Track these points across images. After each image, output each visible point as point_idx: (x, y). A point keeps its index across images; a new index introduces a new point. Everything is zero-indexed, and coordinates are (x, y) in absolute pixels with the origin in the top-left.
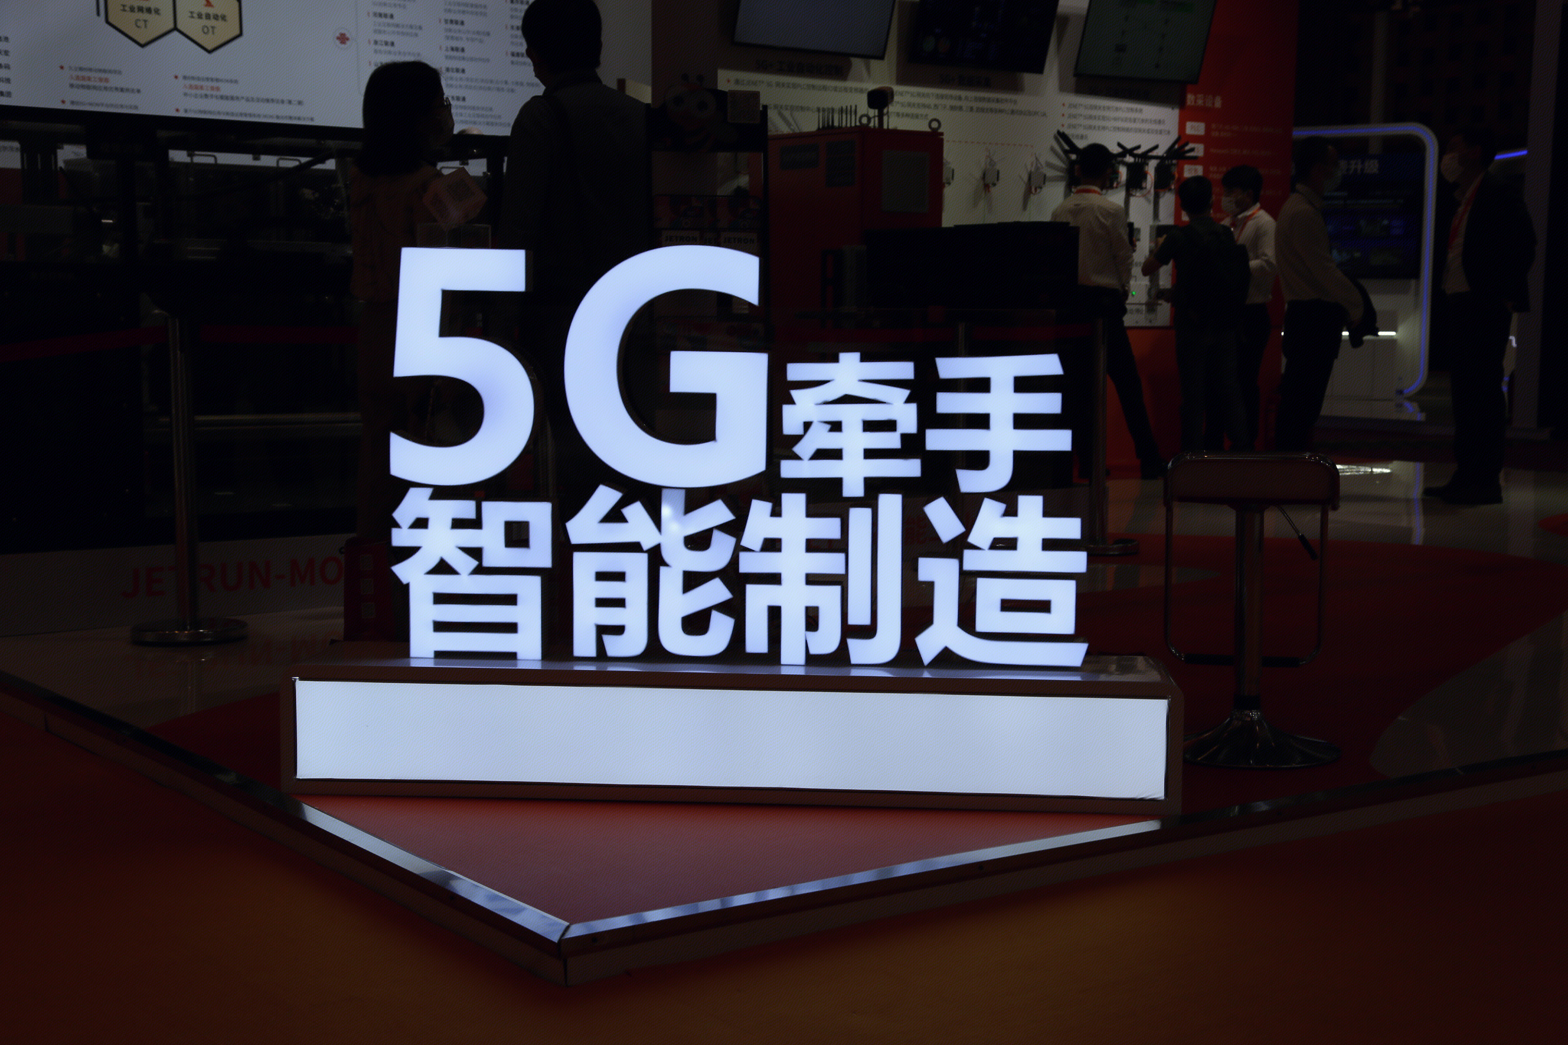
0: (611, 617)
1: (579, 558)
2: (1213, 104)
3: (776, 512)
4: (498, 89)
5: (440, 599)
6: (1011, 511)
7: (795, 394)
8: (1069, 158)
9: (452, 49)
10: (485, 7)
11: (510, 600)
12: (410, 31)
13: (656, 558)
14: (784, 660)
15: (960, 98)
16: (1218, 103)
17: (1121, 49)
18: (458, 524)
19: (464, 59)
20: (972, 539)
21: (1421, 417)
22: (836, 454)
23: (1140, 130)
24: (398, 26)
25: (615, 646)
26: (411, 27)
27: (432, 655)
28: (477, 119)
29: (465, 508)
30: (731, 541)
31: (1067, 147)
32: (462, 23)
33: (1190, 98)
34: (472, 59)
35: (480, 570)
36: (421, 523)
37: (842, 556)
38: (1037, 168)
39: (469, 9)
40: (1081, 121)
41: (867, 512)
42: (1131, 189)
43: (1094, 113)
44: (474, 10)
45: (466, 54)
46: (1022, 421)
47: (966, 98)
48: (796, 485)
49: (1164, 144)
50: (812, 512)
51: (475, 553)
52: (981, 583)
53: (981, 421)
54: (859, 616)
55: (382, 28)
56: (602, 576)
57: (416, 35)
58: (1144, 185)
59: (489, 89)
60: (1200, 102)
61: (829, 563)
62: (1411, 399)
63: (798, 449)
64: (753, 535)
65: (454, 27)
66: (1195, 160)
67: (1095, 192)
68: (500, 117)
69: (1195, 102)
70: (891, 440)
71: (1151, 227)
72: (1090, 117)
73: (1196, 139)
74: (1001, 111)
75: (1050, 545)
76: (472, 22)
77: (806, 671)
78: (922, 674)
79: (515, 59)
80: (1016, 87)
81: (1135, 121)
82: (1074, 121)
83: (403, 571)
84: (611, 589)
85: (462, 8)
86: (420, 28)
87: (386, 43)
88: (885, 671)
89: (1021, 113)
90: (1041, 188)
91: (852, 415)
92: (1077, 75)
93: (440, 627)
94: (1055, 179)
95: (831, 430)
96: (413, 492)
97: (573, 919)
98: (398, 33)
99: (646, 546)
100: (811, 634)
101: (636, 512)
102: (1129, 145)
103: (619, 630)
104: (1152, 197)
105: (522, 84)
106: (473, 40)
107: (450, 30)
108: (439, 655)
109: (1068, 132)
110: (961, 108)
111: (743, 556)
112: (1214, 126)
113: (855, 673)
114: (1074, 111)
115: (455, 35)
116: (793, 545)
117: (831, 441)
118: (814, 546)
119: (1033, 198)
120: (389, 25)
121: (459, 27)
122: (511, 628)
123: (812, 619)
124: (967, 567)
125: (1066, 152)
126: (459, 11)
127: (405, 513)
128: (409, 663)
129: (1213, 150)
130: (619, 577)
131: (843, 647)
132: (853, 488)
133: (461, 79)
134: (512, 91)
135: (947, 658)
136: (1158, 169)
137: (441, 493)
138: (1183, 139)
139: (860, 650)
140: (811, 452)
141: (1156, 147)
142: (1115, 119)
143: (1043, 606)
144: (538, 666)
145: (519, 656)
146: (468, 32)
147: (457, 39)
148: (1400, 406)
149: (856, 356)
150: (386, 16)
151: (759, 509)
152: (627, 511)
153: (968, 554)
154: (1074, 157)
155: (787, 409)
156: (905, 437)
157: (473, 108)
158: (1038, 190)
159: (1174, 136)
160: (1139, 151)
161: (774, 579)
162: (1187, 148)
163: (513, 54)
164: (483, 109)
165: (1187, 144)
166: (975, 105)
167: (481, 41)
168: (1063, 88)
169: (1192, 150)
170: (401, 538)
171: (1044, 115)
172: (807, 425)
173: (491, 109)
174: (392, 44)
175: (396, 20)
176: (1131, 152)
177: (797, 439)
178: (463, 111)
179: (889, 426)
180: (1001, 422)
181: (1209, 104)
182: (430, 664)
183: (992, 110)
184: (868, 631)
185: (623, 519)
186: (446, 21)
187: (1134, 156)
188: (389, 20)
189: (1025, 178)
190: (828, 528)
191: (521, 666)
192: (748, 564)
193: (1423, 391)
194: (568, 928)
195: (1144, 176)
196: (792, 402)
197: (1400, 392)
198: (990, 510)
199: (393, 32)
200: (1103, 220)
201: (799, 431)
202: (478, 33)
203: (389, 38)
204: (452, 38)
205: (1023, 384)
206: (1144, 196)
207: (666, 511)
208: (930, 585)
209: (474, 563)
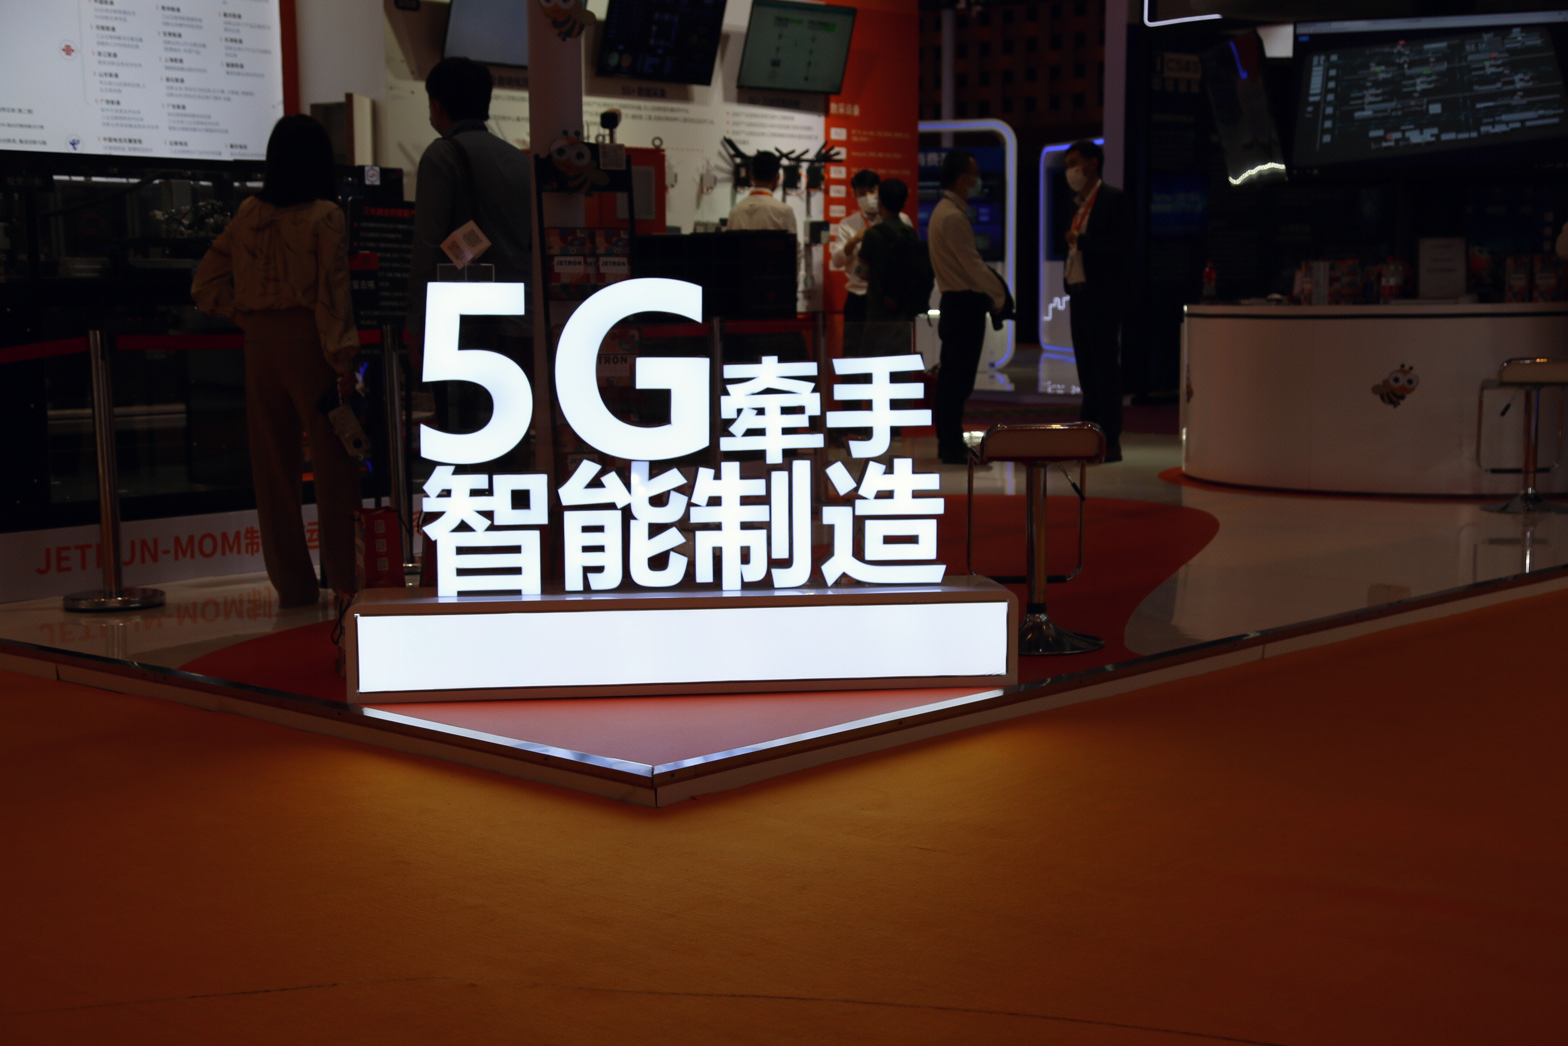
0: (593, 559)
1: (568, 515)
2: (852, 112)
3: (718, 476)
4: (216, 98)
5: (461, 551)
6: (890, 470)
7: (730, 388)
8: (734, 161)
9: (172, 60)
10: (200, 20)
11: (516, 549)
12: (131, 43)
13: (627, 514)
14: (725, 587)
15: (639, 108)
16: (856, 111)
17: (776, 63)
18: (475, 493)
19: (182, 69)
20: (861, 492)
21: (1010, 387)
22: (761, 432)
23: (792, 136)
24: (119, 38)
25: (597, 581)
26: (132, 39)
27: (456, 594)
28: (197, 126)
29: (480, 481)
30: (684, 499)
31: (732, 152)
32: (180, 35)
33: (833, 107)
34: (190, 70)
35: (492, 528)
36: (446, 493)
37: (767, 507)
38: (708, 171)
39: (186, 22)
40: (743, 128)
41: (785, 474)
42: (787, 188)
43: (754, 120)
44: (190, 23)
45: (184, 65)
46: (896, 404)
47: (646, 108)
48: (732, 456)
49: (813, 147)
50: (745, 475)
51: (488, 515)
52: (869, 524)
53: (865, 405)
54: (780, 552)
55: (105, 40)
56: (586, 529)
57: (137, 47)
58: (799, 185)
59: (207, 97)
60: (842, 111)
61: (757, 513)
62: (1002, 371)
63: (732, 429)
64: (701, 494)
65: (172, 39)
66: (839, 162)
67: (766, 194)
68: (217, 124)
69: (838, 110)
70: (801, 421)
71: (805, 223)
72: (751, 125)
73: (840, 143)
74: (675, 119)
75: (918, 494)
76: (189, 35)
77: (742, 594)
78: (827, 592)
79: (230, 69)
80: (686, 98)
81: (788, 127)
82: (736, 128)
83: (431, 530)
84: (593, 539)
85: (179, 21)
86: (141, 40)
87: (109, 55)
88: (799, 591)
89: (692, 121)
90: (712, 188)
91: (773, 403)
92: (740, 87)
93: (461, 572)
94: (724, 181)
95: (758, 414)
96: (438, 469)
97: (654, 763)
98: (120, 45)
99: (620, 505)
100: (745, 567)
101: (612, 479)
102: (785, 150)
103: (600, 569)
104: (804, 196)
105: (237, 93)
106: (190, 51)
107: (169, 42)
108: (461, 594)
109: (734, 138)
110: (640, 117)
111: (692, 509)
112: (853, 132)
113: (777, 593)
114: (736, 119)
115: (173, 47)
116: (731, 501)
117: (757, 422)
118: (746, 501)
119: (705, 198)
120: (111, 37)
121: (177, 39)
122: (517, 571)
123: (745, 556)
124: (858, 513)
125: (732, 157)
126: (176, 24)
127: (432, 486)
128: (437, 600)
129: (854, 154)
130: (600, 529)
131: (769, 575)
132: (774, 457)
133: (181, 89)
134: (229, 99)
135: (845, 580)
136: (810, 171)
137: (461, 469)
138: (829, 144)
139: (781, 578)
140: (743, 431)
141: (807, 152)
142: (772, 126)
143: (913, 540)
144: (538, 598)
145: (523, 593)
146: (186, 43)
147: (176, 50)
148: (992, 377)
149: (775, 358)
150: (108, 28)
151: (705, 474)
152: (604, 479)
153: (858, 502)
154: (738, 160)
155: (724, 399)
156: (812, 419)
157: (193, 116)
158: (710, 191)
159: (821, 142)
160: (793, 156)
161: (717, 527)
162: (832, 152)
163: (228, 65)
164: (202, 116)
165: (832, 148)
166: (654, 114)
167: (198, 53)
168: (727, 99)
169: (838, 154)
170: (429, 505)
171: (712, 122)
172: (739, 411)
173: (209, 117)
174: (115, 55)
175: (117, 33)
176: (786, 156)
177: (731, 421)
178: (183, 119)
179: (800, 410)
180: (881, 405)
181: (849, 112)
182: (455, 600)
183: (667, 119)
184: (786, 563)
185: (602, 485)
186: (165, 34)
187: (789, 159)
188: (111, 33)
189: (698, 179)
190: (756, 487)
191: (525, 599)
192: (698, 516)
193: (1013, 363)
194: (653, 769)
195: (798, 177)
196: (727, 393)
197: (992, 365)
198: (874, 470)
199: (116, 44)
200: (775, 219)
201: (734, 416)
202: (195, 45)
203: (112, 50)
204: (171, 50)
205: (896, 377)
206: (799, 195)
207: (635, 478)
208: (831, 527)
209: (488, 523)
